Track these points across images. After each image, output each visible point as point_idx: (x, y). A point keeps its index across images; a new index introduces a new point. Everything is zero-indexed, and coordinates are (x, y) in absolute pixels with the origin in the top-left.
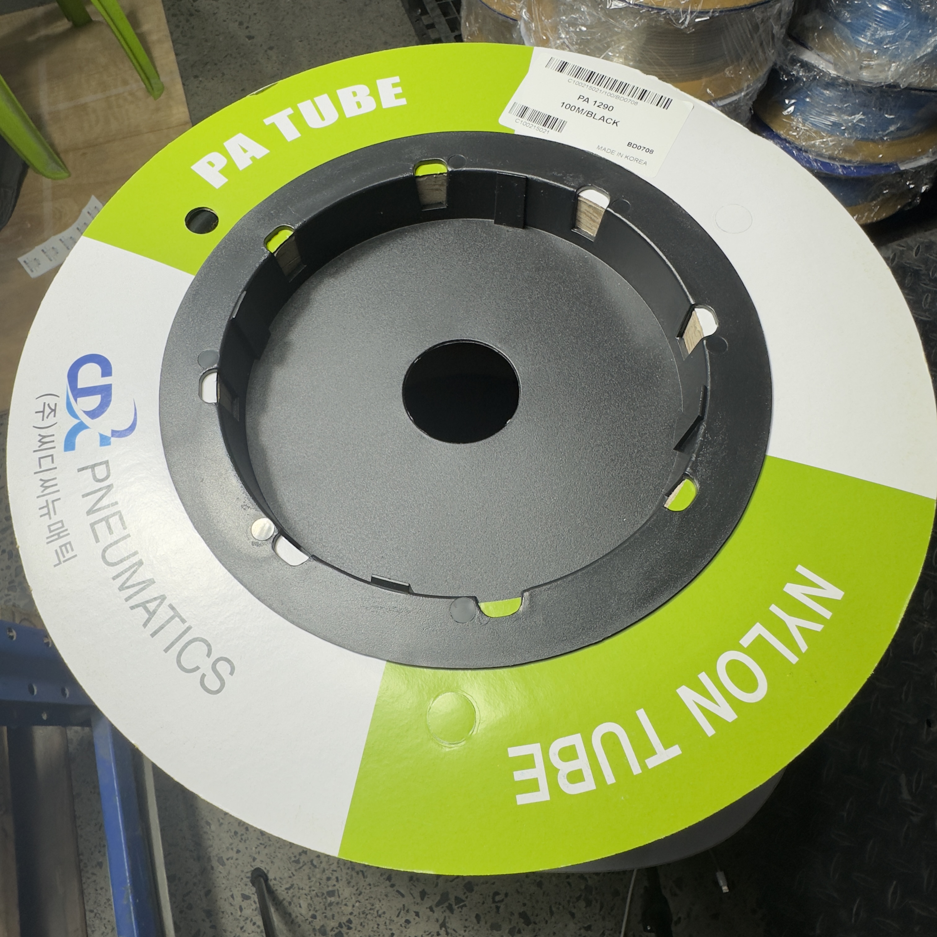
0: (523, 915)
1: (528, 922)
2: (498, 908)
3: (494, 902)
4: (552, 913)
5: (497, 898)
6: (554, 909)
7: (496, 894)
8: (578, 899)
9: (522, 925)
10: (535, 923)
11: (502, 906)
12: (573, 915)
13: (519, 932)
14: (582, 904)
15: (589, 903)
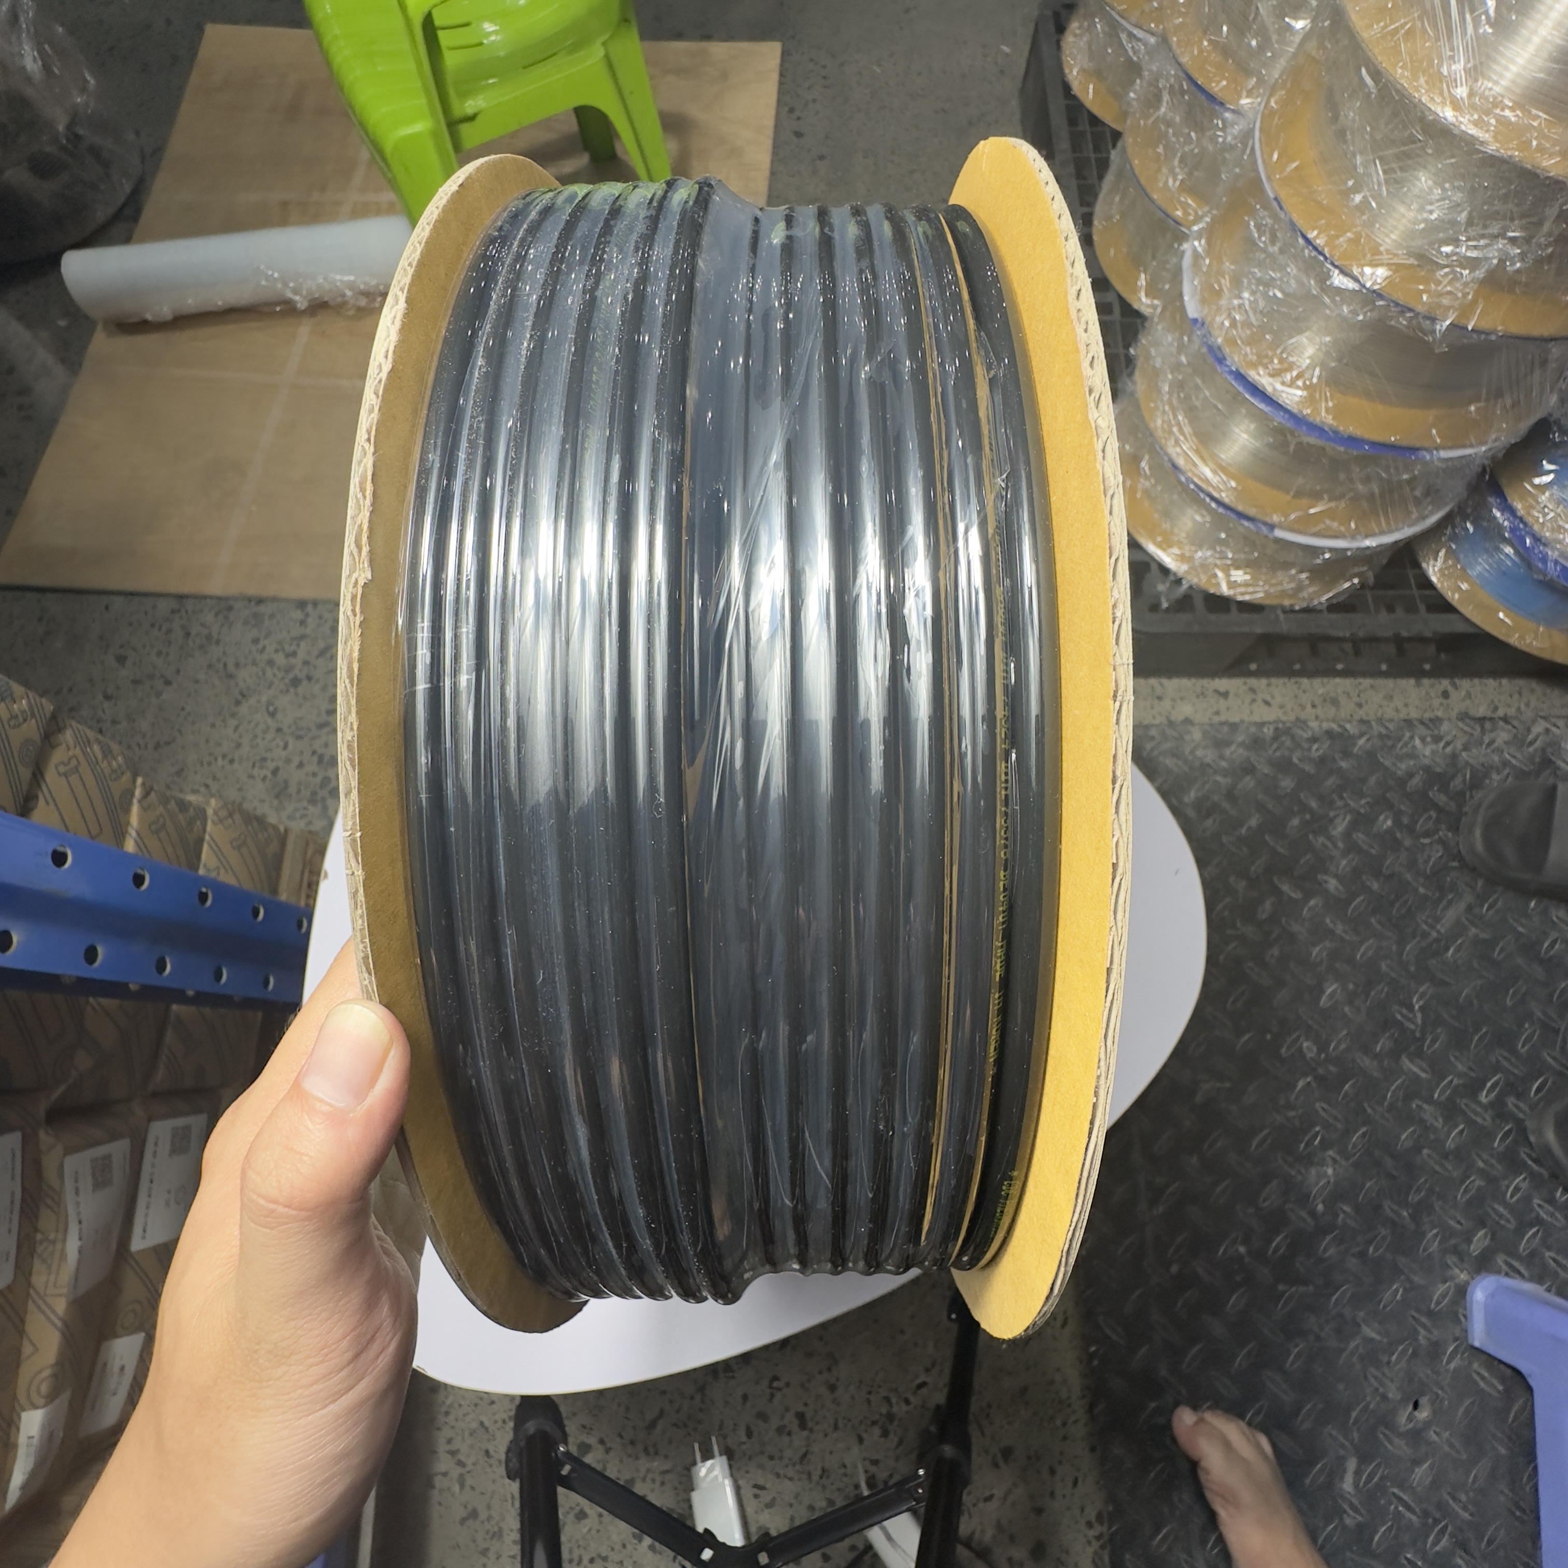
0: (800, 1416)
1: (803, 1425)
2: (772, 1396)
3: (770, 1387)
4: (836, 1427)
5: (776, 1384)
6: (840, 1423)
7: (776, 1378)
8: (874, 1423)
9: (794, 1426)
10: (811, 1430)
11: (778, 1396)
12: (861, 1440)
13: (789, 1434)
14: (877, 1431)
15: (885, 1434)
